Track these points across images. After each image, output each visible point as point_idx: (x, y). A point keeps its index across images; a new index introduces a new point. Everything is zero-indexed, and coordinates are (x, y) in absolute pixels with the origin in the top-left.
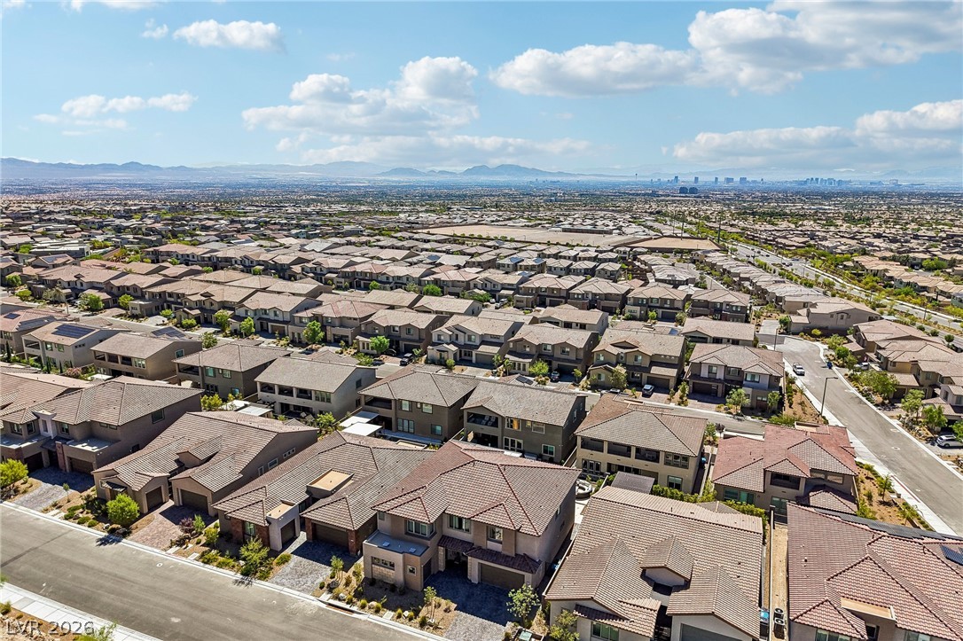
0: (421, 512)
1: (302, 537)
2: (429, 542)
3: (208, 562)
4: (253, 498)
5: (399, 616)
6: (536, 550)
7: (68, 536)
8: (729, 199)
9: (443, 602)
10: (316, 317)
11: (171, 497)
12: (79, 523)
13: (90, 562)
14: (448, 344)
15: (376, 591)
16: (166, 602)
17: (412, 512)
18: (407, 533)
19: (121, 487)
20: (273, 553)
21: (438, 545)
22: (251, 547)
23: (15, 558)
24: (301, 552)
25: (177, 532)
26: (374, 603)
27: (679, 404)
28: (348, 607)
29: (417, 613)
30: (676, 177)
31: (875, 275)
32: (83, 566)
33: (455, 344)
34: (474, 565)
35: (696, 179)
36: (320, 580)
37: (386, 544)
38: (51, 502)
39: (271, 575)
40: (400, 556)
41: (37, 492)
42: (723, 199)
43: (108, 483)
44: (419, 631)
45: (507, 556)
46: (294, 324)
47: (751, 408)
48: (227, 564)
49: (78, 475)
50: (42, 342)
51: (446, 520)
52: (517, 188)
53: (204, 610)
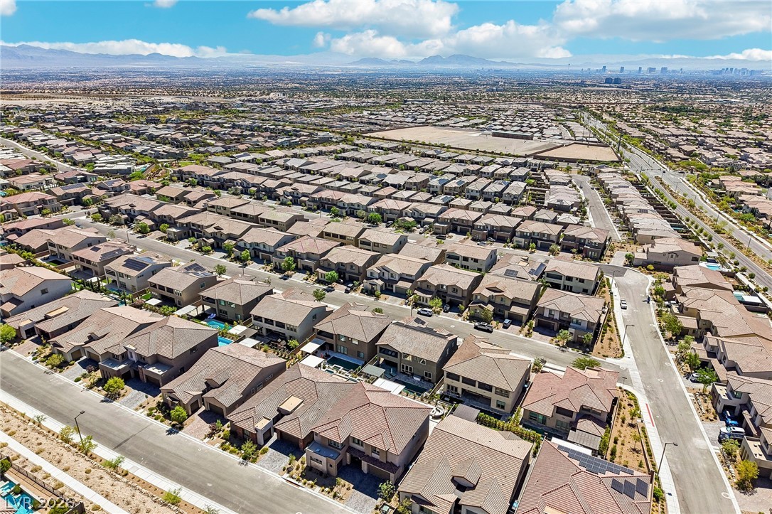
0: (338, 436)
1: (275, 437)
2: (340, 452)
3: (225, 450)
4: (248, 414)
5: (323, 491)
6: (397, 462)
7: (151, 427)
8: (647, 90)
9: (347, 483)
10: (291, 253)
11: (203, 404)
12: (155, 419)
13: (163, 446)
14: (377, 279)
15: (313, 475)
16: (204, 473)
17: (331, 435)
18: (329, 445)
19: (177, 400)
20: (259, 447)
21: (347, 451)
22: (247, 445)
23: (126, 441)
24: (272, 447)
25: (206, 428)
26: (311, 482)
27: (526, 336)
28: (297, 483)
29: (332, 489)
30: (604, 67)
31: (731, 196)
32: (160, 448)
33: (382, 279)
34: (364, 465)
35: (622, 68)
36: (283, 465)
37: (318, 450)
38: (139, 404)
39: (258, 460)
40: (325, 458)
41: (130, 396)
42: (642, 90)
43: (170, 397)
44: (332, 500)
45: (382, 462)
46: (276, 256)
47: (574, 342)
48: (235, 452)
49: (151, 386)
50: (117, 272)
51: (351, 440)
52: (466, 76)
53: (224, 480)
